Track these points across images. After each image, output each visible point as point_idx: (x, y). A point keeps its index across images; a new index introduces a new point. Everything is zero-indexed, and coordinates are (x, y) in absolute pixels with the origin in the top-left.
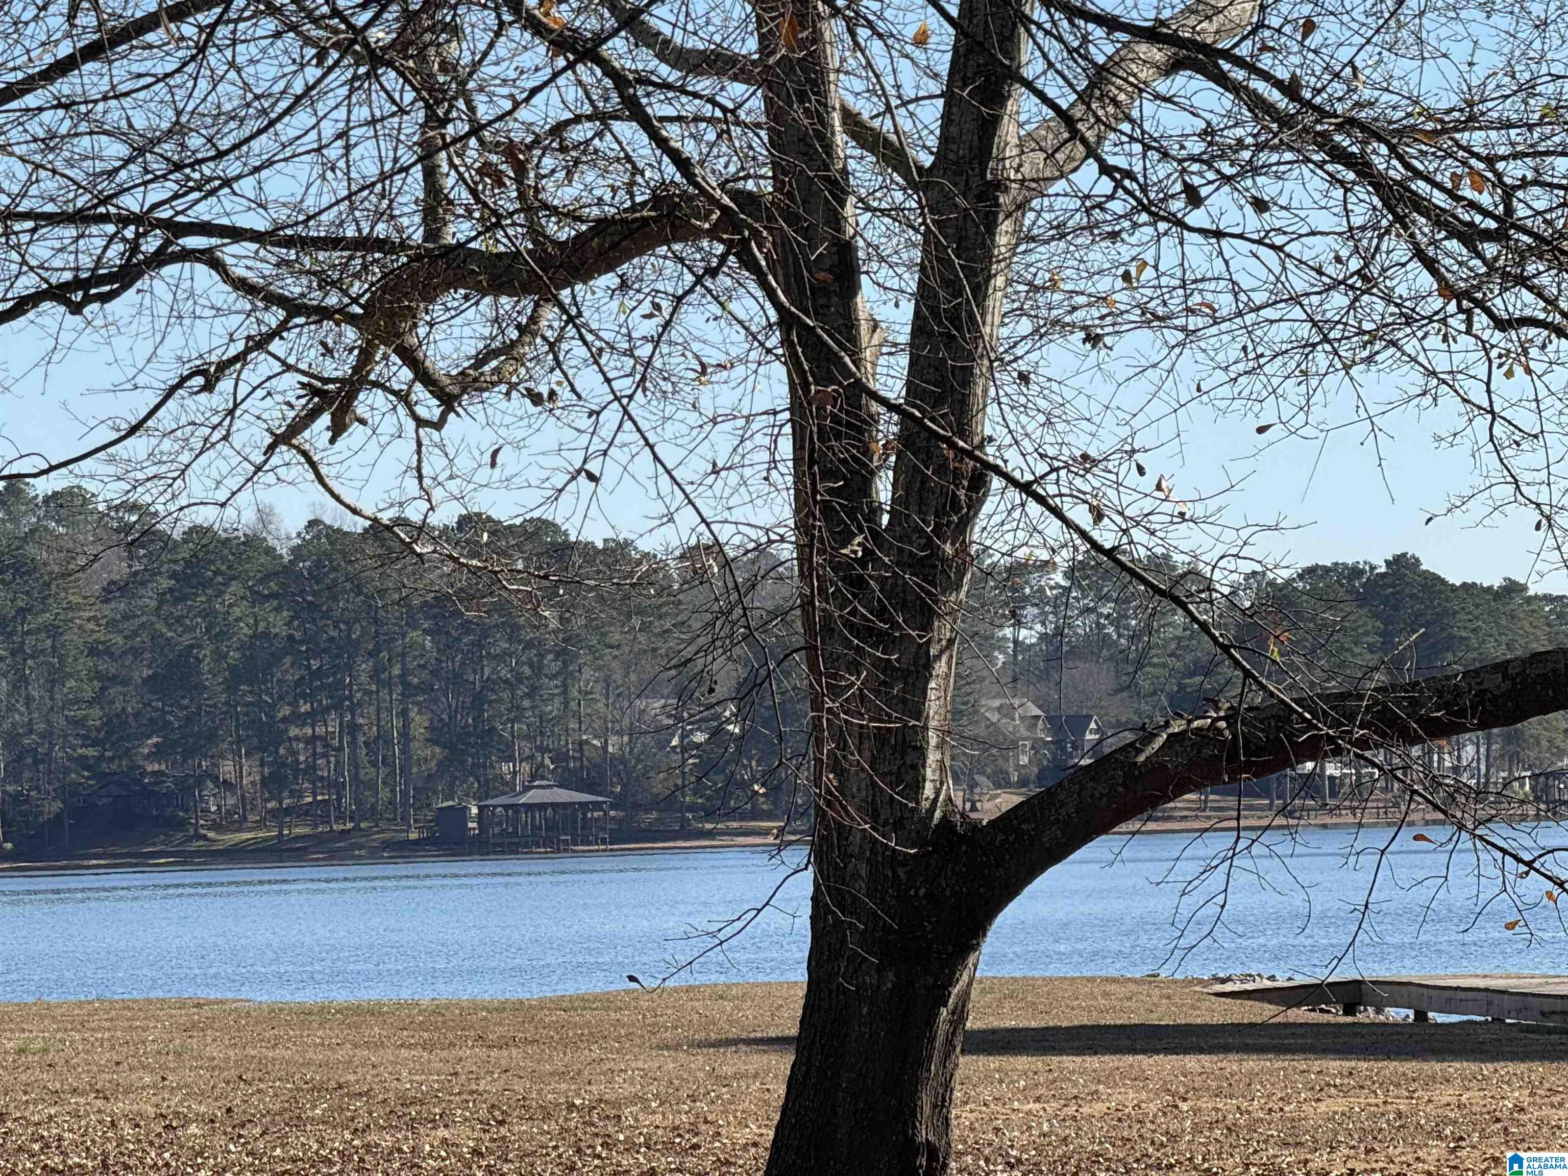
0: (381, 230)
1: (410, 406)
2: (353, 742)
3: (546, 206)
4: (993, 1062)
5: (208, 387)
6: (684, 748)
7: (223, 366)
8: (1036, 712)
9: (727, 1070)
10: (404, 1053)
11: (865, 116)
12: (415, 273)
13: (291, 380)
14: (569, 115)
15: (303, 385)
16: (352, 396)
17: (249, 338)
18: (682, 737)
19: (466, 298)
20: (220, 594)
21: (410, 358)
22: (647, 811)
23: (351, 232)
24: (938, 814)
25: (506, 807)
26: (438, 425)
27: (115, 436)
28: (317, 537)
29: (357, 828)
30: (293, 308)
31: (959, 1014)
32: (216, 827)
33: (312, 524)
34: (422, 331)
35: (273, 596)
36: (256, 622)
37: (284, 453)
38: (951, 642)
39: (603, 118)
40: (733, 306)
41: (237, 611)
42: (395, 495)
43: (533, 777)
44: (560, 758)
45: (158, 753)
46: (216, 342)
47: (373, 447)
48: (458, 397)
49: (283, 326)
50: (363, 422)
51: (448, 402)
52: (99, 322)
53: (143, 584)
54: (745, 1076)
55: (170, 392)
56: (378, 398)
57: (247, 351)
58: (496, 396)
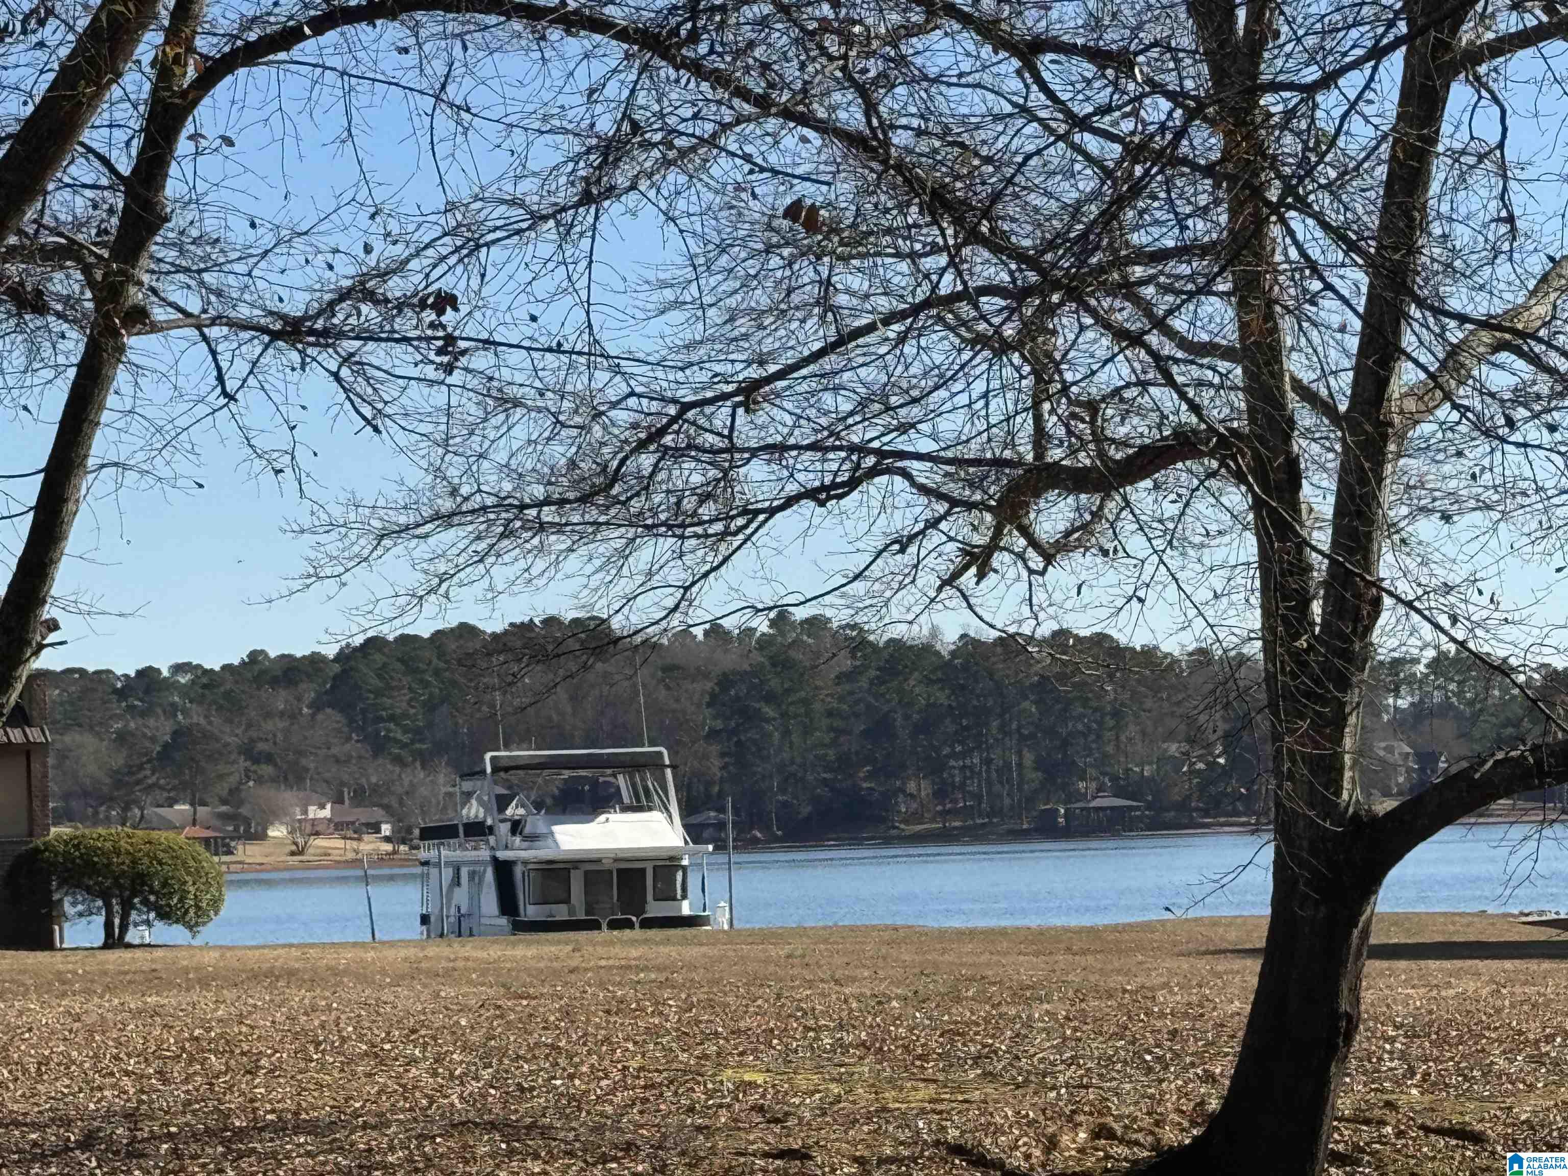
0: (1007, 454)
1: (1025, 561)
2: (988, 771)
3: (1107, 439)
4: (1385, 964)
5: (902, 551)
6: (1191, 772)
7: (911, 538)
8: (1408, 750)
9: (1220, 968)
10: (1021, 958)
11: (1305, 381)
12: (1028, 480)
13: (951, 547)
14: (1122, 383)
15: (960, 549)
16: (990, 556)
17: (927, 521)
18: (1190, 766)
19: (1059, 495)
20: (906, 680)
21: (1025, 532)
22: (1168, 811)
23: (989, 455)
24: (1351, 810)
25: (1082, 809)
26: (1042, 573)
27: (845, 581)
28: (966, 644)
29: (991, 822)
30: (954, 502)
31: (1366, 933)
32: (906, 822)
33: (964, 636)
34: (1032, 516)
35: (940, 680)
36: (929, 696)
37: (948, 591)
38: (1358, 704)
39: (1144, 385)
40: (1224, 500)
41: (917, 690)
42: (1016, 616)
43: (1099, 790)
44: (1115, 779)
45: (870, 776)
46: (907, 523)
47: (1002, 586)
48: (1054, 556)
49: (948, 513)
50: (996, 571)
51: (1049, 559)
52: (837, 512)
53: (860, 673)
54: (1232, 972)
55: (879, 554)
56: (1006, 557)
57: (926, 528)
58: (1077, 555)
